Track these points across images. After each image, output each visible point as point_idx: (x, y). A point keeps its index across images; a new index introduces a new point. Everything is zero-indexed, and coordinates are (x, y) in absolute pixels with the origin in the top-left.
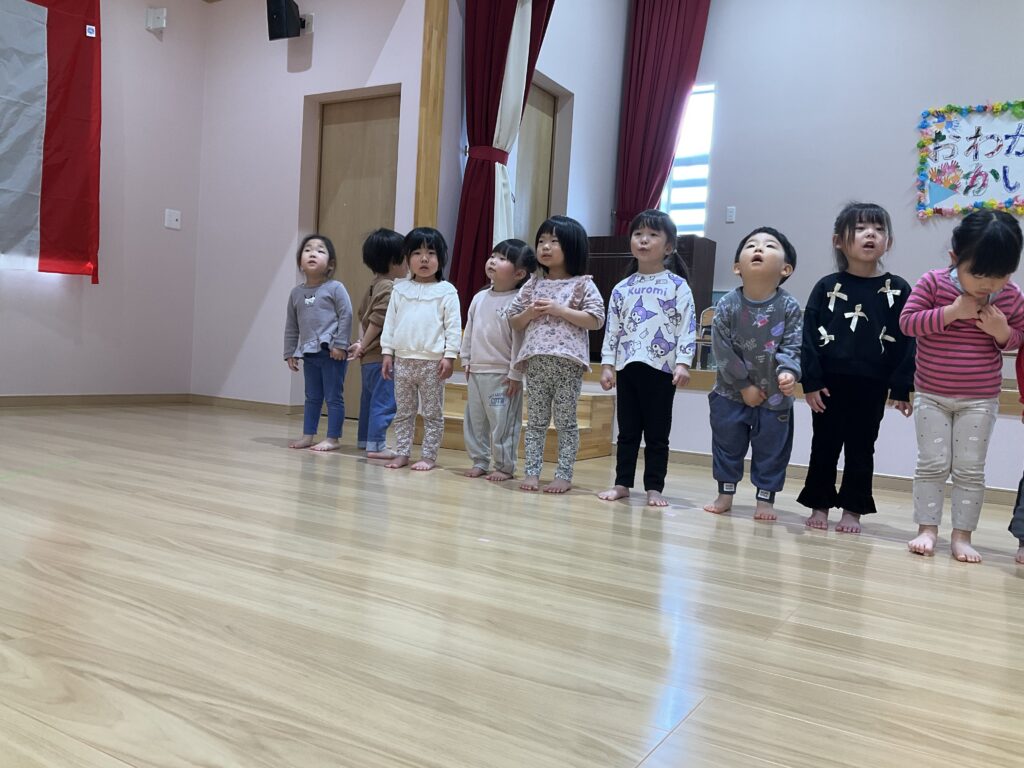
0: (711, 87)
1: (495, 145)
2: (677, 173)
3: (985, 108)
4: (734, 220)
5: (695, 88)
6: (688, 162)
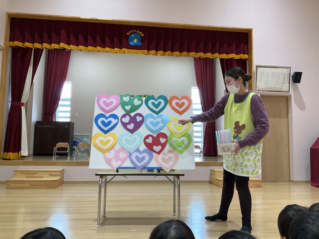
0: (70, 82)
1: (22, 102)
2: (60, 103)
3: (133, 96)
4: (77, 116)
5: (66, 82)
6: (64, 100)
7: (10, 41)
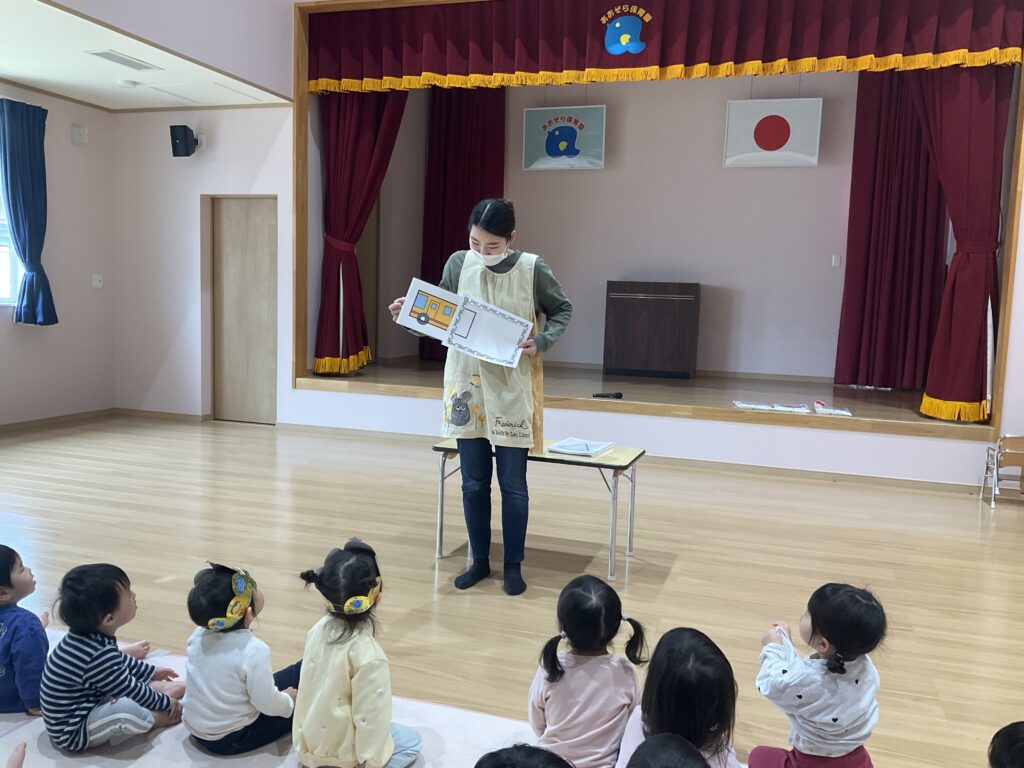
7: (310, 79)
